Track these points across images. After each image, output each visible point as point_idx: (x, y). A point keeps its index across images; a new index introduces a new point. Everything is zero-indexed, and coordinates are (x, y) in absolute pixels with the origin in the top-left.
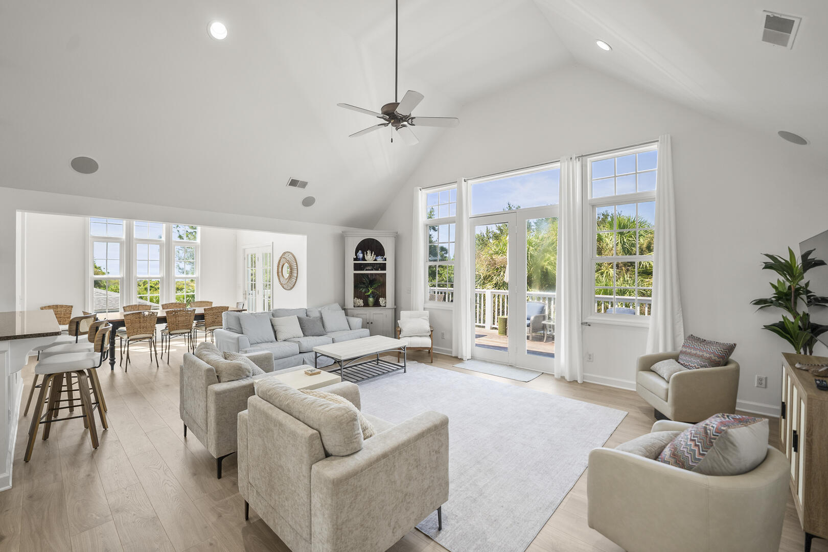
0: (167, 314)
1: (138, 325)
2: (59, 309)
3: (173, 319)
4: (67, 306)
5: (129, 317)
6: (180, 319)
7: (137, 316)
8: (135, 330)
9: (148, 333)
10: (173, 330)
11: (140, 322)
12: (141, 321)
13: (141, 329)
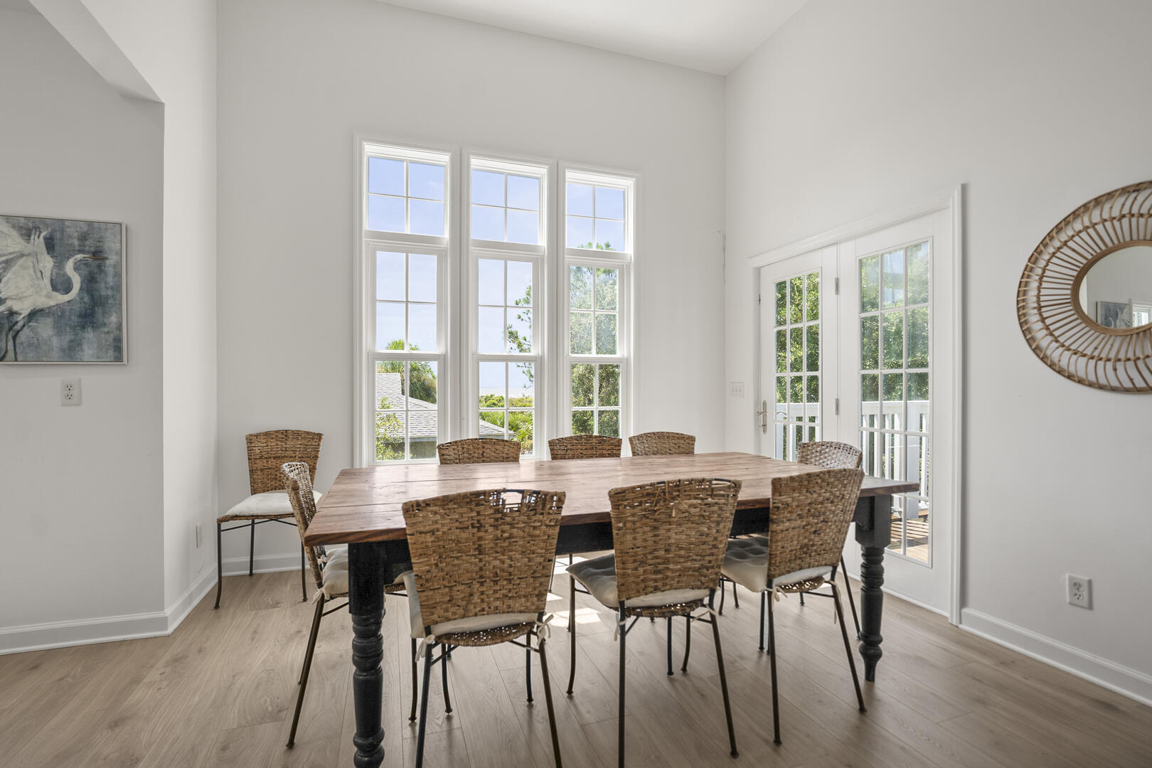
0: (615, 506)
1: (469, 563)
2: (290, 443)
3: (644, 535)
4: (308, 433)
5: (428, 519)
6: (677, 535)
7: (468, 515)
8: (460, 592)
9: (517, 605)
10: (638, 593)
11: (480, 550)
12: (488, 544)
13: (488, 588)
